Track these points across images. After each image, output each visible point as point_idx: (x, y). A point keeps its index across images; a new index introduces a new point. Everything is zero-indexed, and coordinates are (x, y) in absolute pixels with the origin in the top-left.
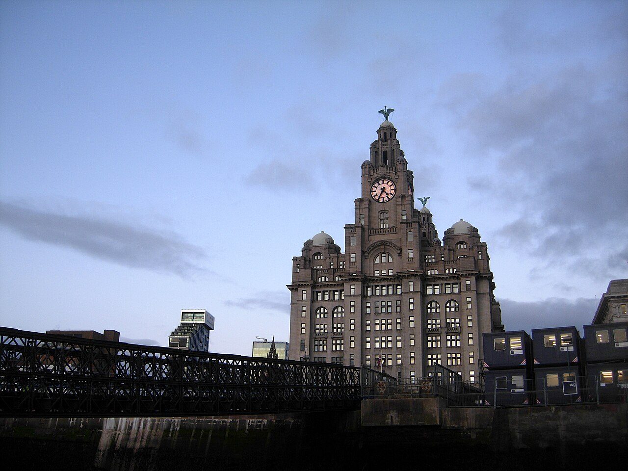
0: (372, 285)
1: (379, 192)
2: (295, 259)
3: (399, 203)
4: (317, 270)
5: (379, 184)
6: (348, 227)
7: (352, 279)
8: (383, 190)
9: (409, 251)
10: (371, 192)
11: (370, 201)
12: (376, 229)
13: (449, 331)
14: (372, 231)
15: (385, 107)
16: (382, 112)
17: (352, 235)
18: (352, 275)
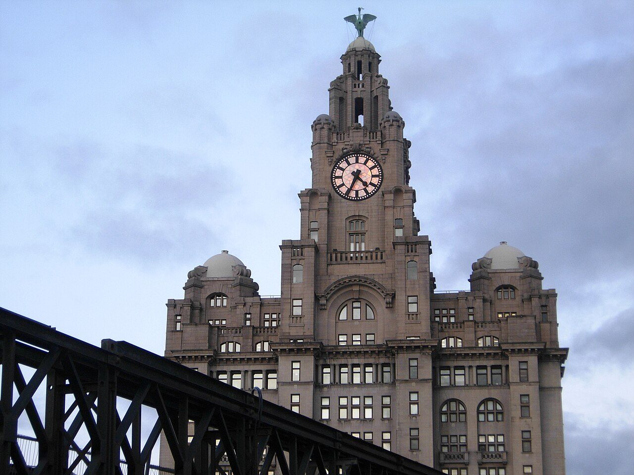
0: (333, 362)
1: (348, 179)
2: (172, 305)
3: (389, 203)
4: (219, 328)
5: (349, 164)
6: (287, 246)
7: (296, 350)
8: (357, 175)
9: (410, 299)
10: (332, 177)
11: (330, 197)
12: (341, 253)
13: (485, 460)
14: (334, 256)
15: (359, 9)
16: (350, 19)
17: (295, 262)
18: (295, 341)
